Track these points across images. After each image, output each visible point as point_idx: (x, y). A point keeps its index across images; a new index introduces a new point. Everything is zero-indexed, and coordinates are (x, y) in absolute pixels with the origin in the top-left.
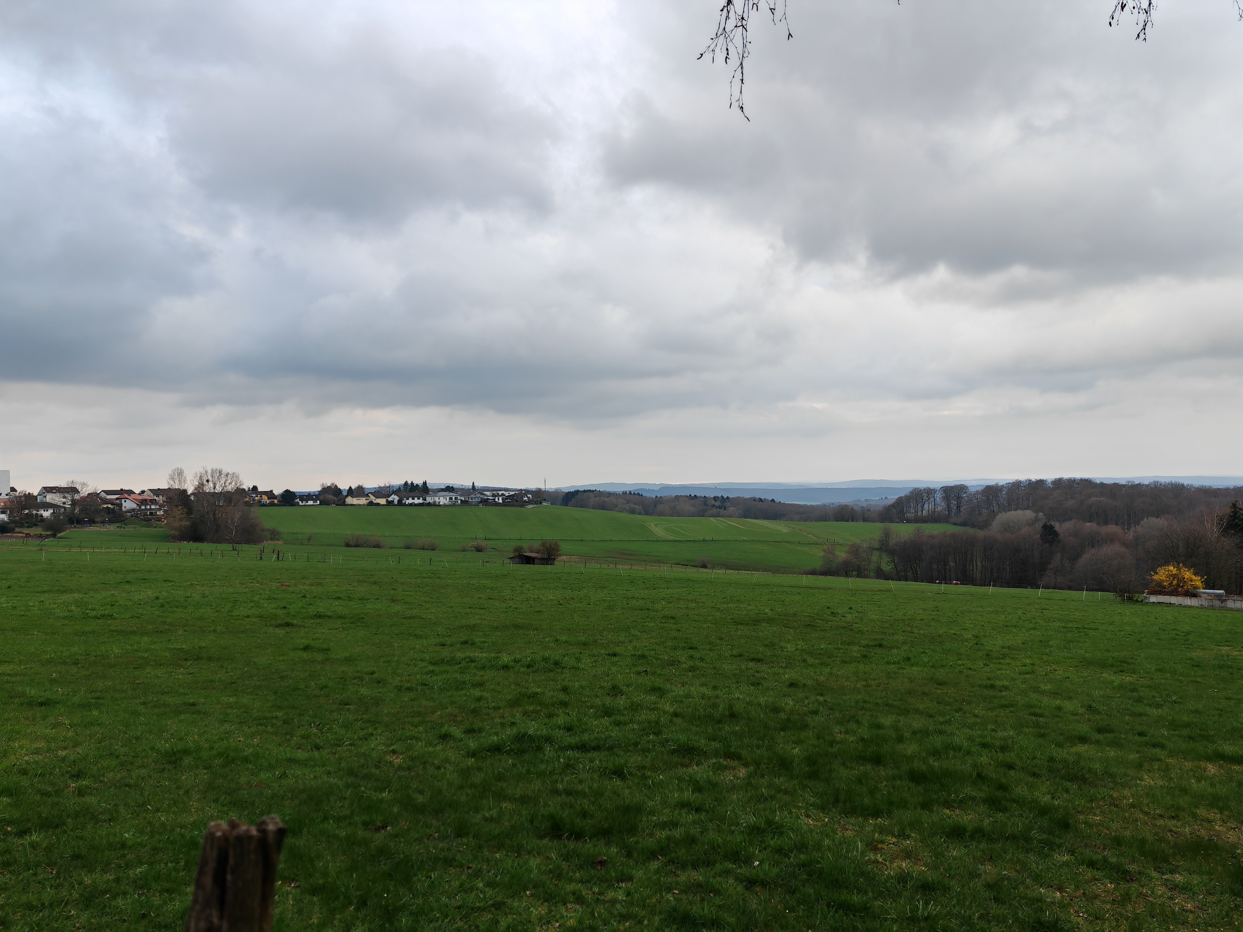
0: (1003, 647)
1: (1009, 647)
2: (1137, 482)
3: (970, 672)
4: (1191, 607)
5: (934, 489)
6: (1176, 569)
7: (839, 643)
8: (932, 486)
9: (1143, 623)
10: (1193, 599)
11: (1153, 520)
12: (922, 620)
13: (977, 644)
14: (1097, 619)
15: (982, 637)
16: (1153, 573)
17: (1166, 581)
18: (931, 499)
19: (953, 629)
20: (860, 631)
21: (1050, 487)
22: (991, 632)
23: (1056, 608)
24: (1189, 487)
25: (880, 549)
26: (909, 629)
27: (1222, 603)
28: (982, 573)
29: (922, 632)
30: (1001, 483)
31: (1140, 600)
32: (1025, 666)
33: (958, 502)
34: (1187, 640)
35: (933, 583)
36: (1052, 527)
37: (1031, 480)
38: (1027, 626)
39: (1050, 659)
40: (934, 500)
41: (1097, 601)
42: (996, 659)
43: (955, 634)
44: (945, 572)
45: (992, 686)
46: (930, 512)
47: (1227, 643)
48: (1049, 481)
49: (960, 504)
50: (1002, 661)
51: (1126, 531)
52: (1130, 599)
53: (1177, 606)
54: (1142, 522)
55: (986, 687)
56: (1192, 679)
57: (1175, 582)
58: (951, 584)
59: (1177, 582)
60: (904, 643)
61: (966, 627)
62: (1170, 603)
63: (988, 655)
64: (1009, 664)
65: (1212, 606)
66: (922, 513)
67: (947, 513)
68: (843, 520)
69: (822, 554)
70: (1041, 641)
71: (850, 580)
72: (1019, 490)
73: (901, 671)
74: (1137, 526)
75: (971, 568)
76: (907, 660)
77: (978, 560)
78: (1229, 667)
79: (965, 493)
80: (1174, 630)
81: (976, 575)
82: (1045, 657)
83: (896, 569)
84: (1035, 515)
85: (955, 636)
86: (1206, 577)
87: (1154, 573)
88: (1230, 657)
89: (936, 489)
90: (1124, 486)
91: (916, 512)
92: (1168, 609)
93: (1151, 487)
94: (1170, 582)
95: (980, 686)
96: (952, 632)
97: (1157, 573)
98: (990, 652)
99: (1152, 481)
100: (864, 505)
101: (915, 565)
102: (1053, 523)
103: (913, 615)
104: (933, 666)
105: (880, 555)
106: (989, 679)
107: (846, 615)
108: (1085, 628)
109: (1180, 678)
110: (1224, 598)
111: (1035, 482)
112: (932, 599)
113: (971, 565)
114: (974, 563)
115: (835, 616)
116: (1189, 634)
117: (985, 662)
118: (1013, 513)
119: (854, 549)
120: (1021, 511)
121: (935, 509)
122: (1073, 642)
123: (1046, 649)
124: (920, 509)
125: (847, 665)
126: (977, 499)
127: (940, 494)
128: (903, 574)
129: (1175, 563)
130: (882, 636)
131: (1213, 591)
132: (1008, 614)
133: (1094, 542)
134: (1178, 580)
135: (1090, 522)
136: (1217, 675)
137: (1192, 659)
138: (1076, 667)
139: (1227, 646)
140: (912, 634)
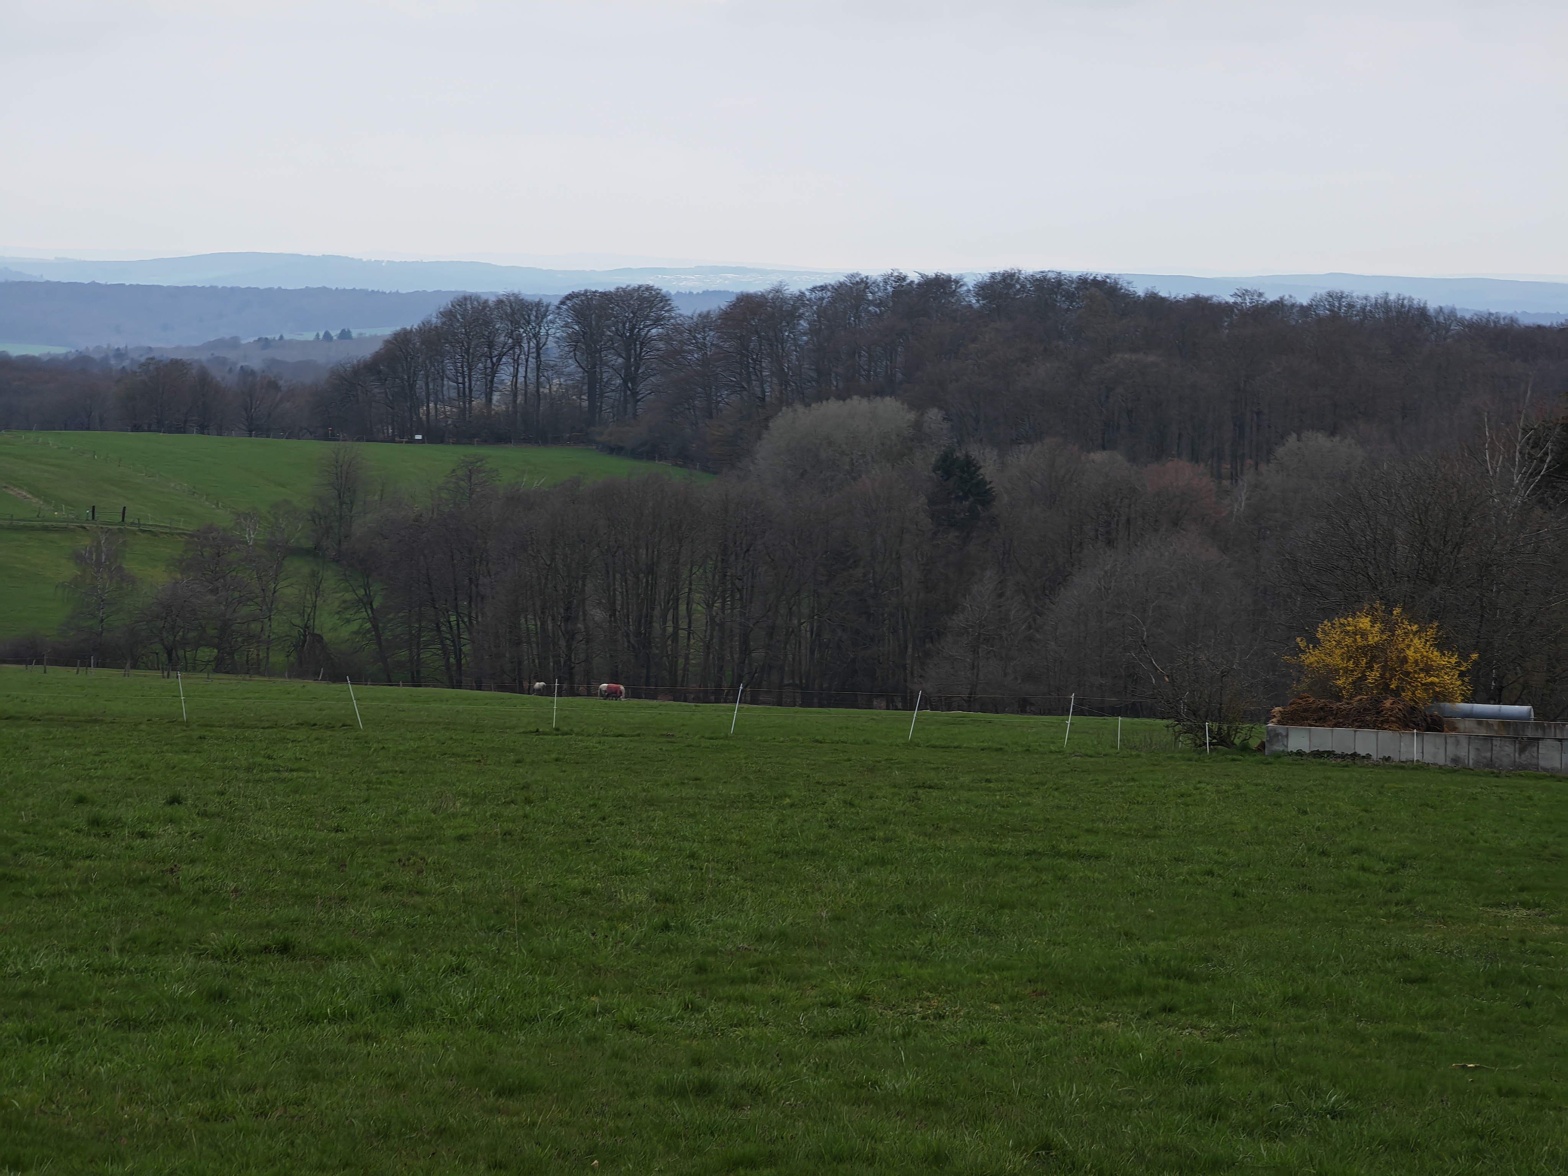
0: (761, 938)
1: (782, 935)
2: (1271, 296)
3: (629, 1037)
4: (1421, 767)
5: (539, 304)
6: (1378, 626)
7: (113, 944)
8: (529, 291)
9: (1256, 828)
10: (1430, 736)
11: (1319, 441)
12: (461, 838)
13: (666, 927)
14: (1102, 820)
15: (687, 900)
16: (1302, 645)
17: (1346, 670)
18: (525, 346)
19: (579, 872)
20: (205, 892)
21: (970, 306)
22: (722, 877)
23: (966, 779)
24: (1441, 319)
25: (314, 552)
26: (406, 877)
27: (1522, 751)
28: (708, 647)
29: (458, 887)
30: (795, 286)
31: (1254, 743)
32: (833, 1005)
33: (628, 359)
34: (1395, 888)
35: (522, 692)
36: (969, 466)
37: (904, 278)
38: (857, 853)
39: (925, 972)
40: (538, 348)
41: (1112, 751)
42: (733, 982)
43: (585, 892)
44: (569, 647)
45: (705, 1089)
46: (520, 399)
47: (1525, 896)
48: (970, 282)
49: (637, 369)
50: (749, 989)
51: (1226, 483)
52: (1222, 740)
53: (1376, 765)
54: (1280, 451)
55: (681, 1093)
56: (1398, 1027)
57: (1373, 676)
58: (589, 694)
59: (1382, 676)
60: (384, 933)
61: (630, 862)
62: (1355, 755)
63: (701, 969)
64: (776, 1000)
65: (1490, 763)
66: (489, 400)
67: (585, 404)
68: (162, 425)
69: (69, 571)
70: (900, 909)
71: (180, 681)
72: (858, 317)
73: (360, 1047)
74: (1263, 467)
75: (670, 630)
76: (389, 1000)
77: (697, 596)
78: (1521, 981)
79: (657, 322)
80: (1356, 851)
81: (687, 658)
82: (908, 969)
83: (378, 636)
84: (912, 416)
85: (587, 901)
86: (1475, 656)
87: (1308, 642)
88: (1530, 944)
89: (545, 301)
90: (1226, 309)
91: (465, 395)
92: (1346, 775)
93: (1317, 315)
94: (1357, 674)
95: (660, 1090)
96: (576, 882)
97: (1315, 642)
98: (711, 959)
99: (1322, 291)
100: (256, 363)
101: (453, 618)
102: (975, 451)
103: (429, 821)
104: (487, 1024)
105: (314, 575)
106: (697, 1062)
107: (153, 830)
108: (1058, 854)
109: (1360, 1026)
110: (1530, 733)
111: (919, 284)
112: (512, 757)
113: (670, 616)
114: (683, 608)
115: (107, 835)
116: (1404, 866)
117: (688, 996)
118: (832, 407)
119: (207, 551)
120: (865, 402)
121: (538, 384)
122: (1013, 907)
123: (916, 937)
124: (478, 385)
125: (136, 1036)
126: (701, 347)
127: (560, 323)
128: (403, 655)
129: (1377, 605)
130: (295, 911)
131: (1495, 707)
132: (792, 805)
133: (1113, 526)
134: (1384, 668)
135: (1104, 448)
136: (1481, 1011)
137: (1404, 956)
138: (1013, 998)
139: (1525, 905)
140: (417, 899)
